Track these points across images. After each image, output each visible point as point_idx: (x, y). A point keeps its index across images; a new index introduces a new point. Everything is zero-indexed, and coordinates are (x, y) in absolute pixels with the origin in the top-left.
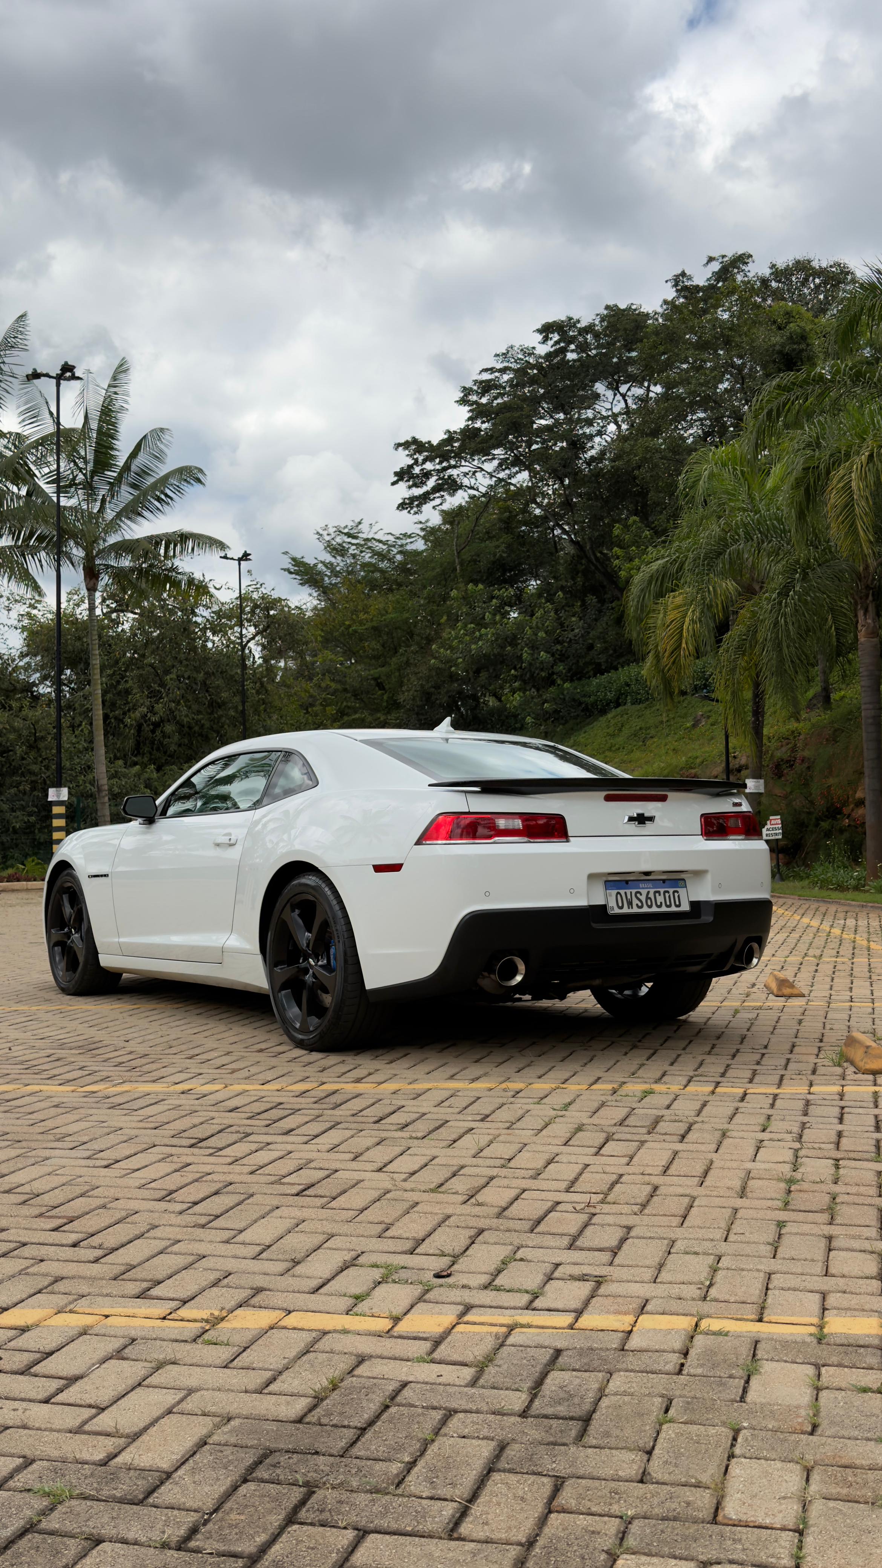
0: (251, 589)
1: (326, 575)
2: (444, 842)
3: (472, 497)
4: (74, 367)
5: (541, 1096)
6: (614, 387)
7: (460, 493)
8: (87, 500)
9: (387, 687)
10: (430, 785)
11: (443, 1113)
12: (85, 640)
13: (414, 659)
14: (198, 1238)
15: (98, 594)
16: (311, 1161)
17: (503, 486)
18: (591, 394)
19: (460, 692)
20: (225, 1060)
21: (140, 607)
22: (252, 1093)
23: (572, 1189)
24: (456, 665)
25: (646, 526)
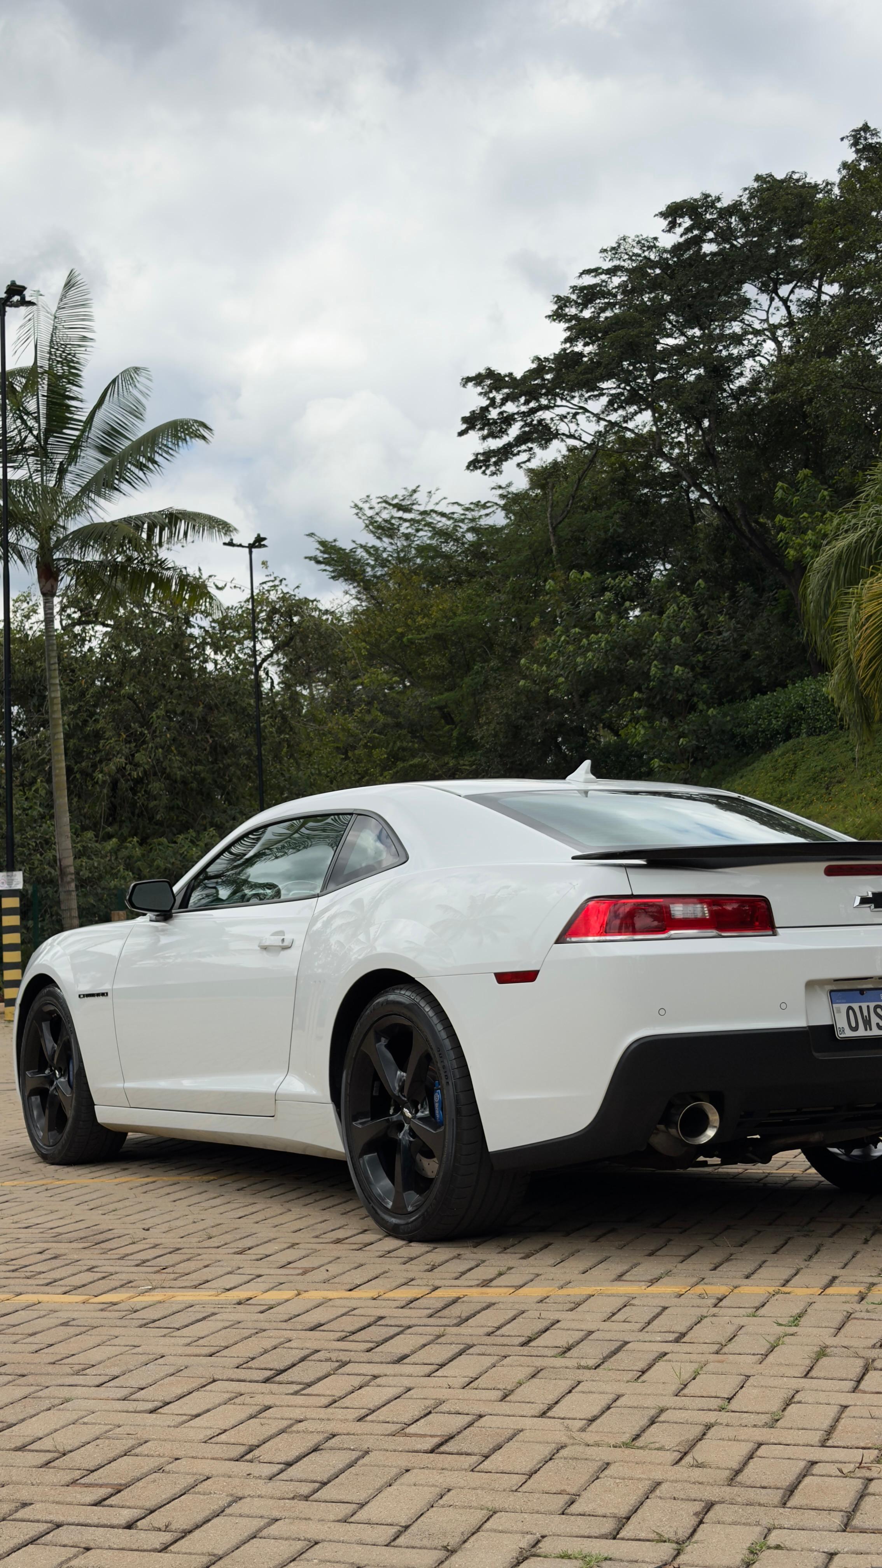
0: (266, 587)
1: (368, 564)
2: (597, 938)
3: (571, 449)
4: (24, 288)
5: (757, 1304)
6: (770, 288)
7: (555, 443)
8: (41, 471)
9: (457, 719)
10: (574, 858)
11: (616, 1331)
12: (38, 664)
13: (495, 678)
14: (301, 1515)
15: (56, 600)
16: (442, 1402)
17: (615, 433)
18: (738, 300)
19: (561, 724)
20: (291, 1255)
21: (115, 617)
22: (338, 1303)
23: (829, 1443)
24: (556, 686)
25: (822, 483)
